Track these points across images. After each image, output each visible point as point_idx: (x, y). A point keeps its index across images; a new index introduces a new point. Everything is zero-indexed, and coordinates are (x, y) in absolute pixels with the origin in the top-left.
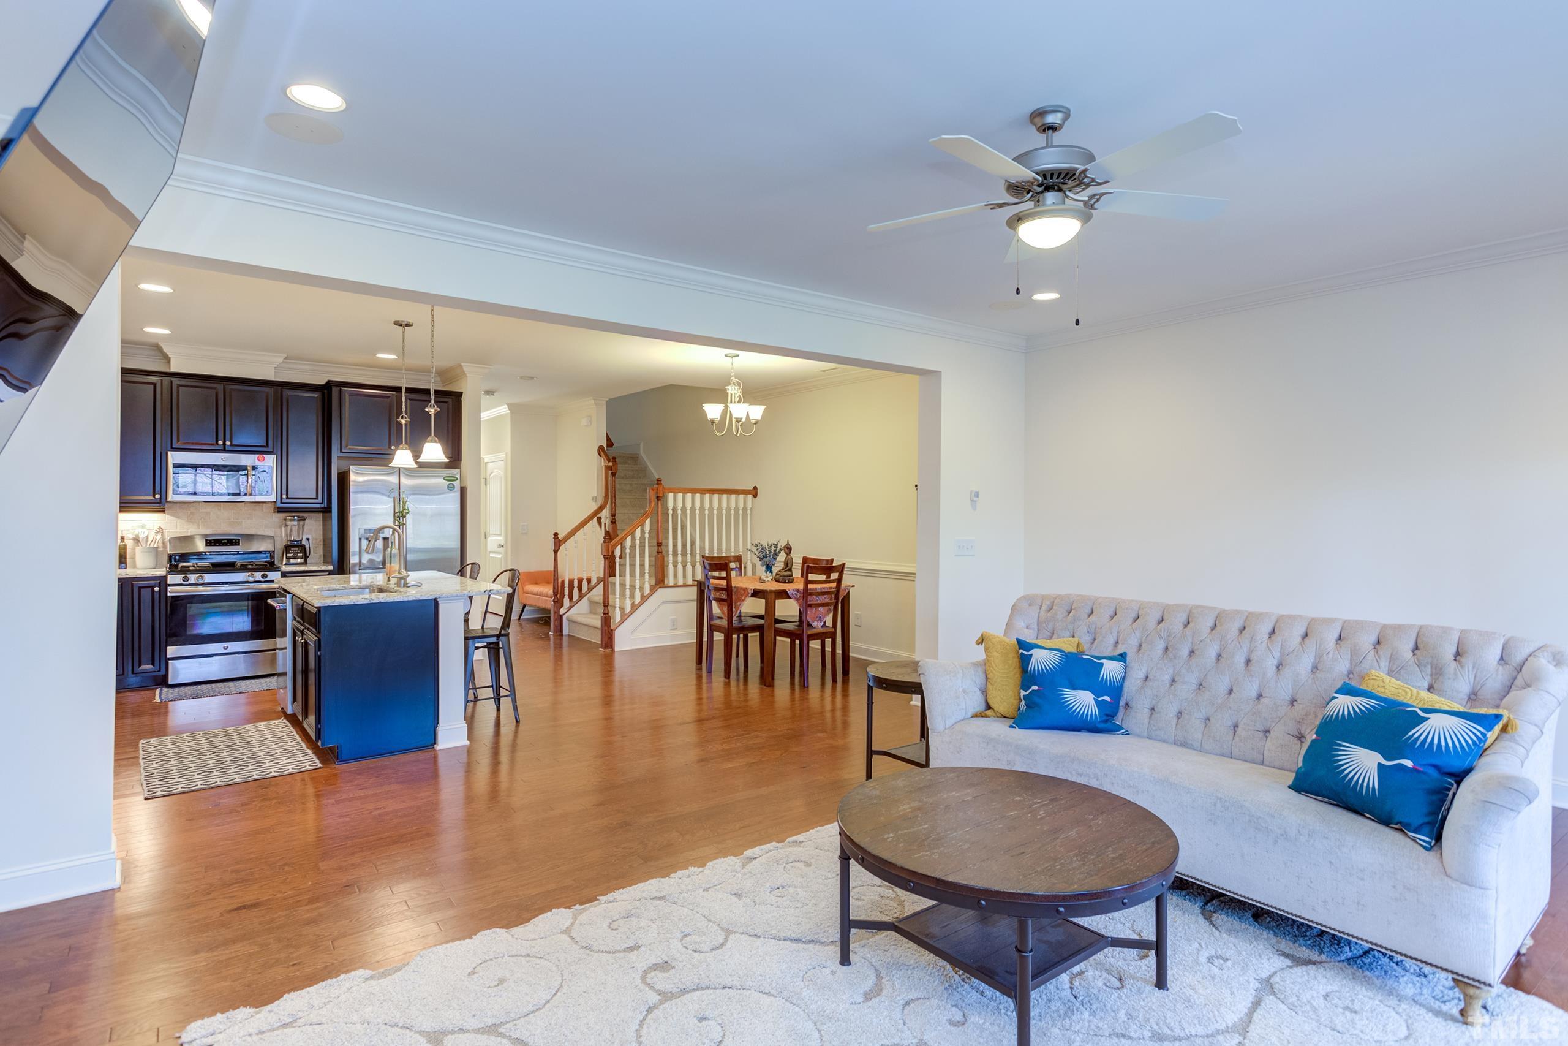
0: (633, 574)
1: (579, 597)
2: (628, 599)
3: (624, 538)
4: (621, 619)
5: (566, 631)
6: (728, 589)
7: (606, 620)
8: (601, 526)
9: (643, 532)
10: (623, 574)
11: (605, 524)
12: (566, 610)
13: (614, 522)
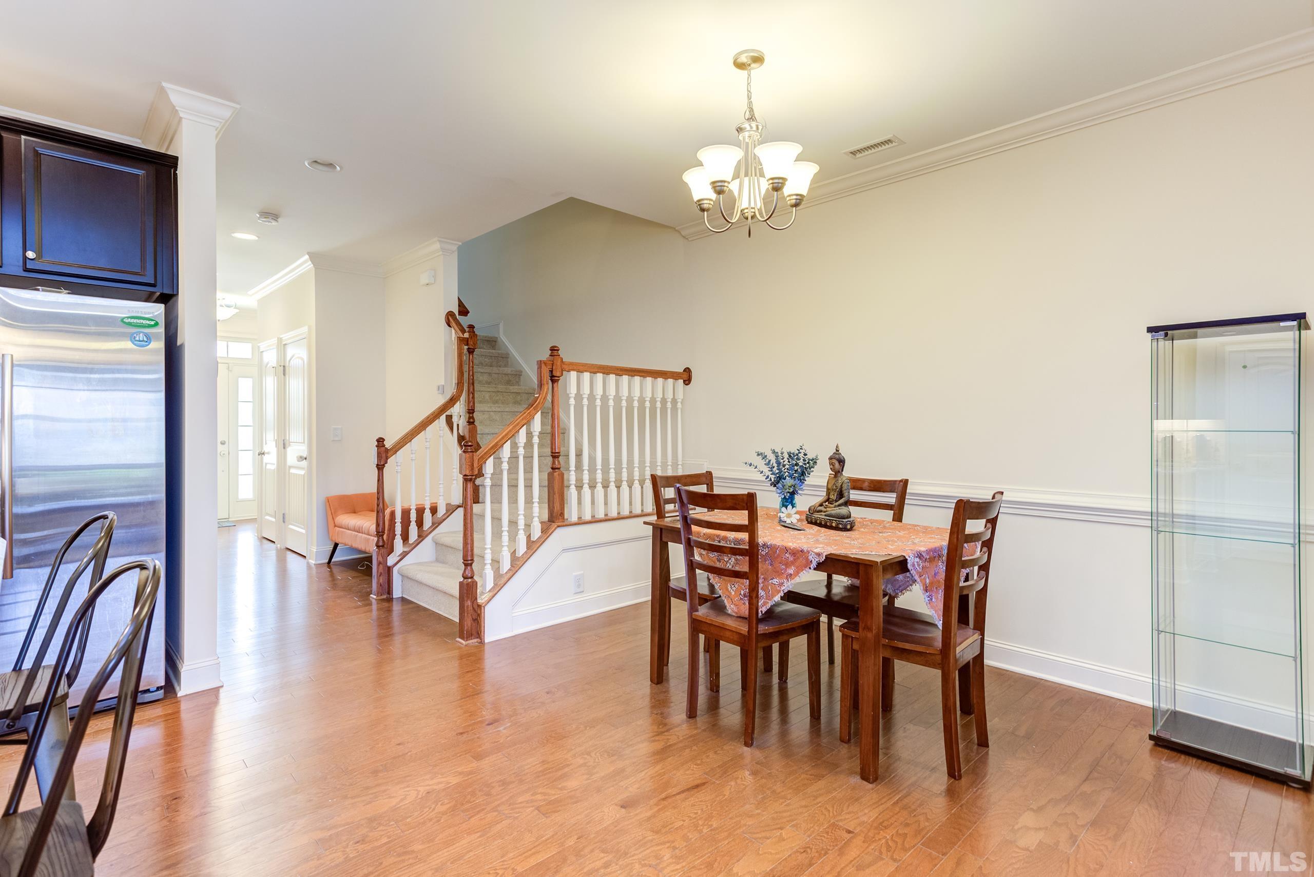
0: (513, 500)
1: (419, 536)
2: (505, 549)
3: (497, 447)
4: (495, 585)
5: (397, 593)
6: (752, 552)
7: (468, 590)
8: (451, 429)
9: (529, 435)
10: (496, 500)
11: (458, 425)
12: (398, 558)
13: (473, 423)
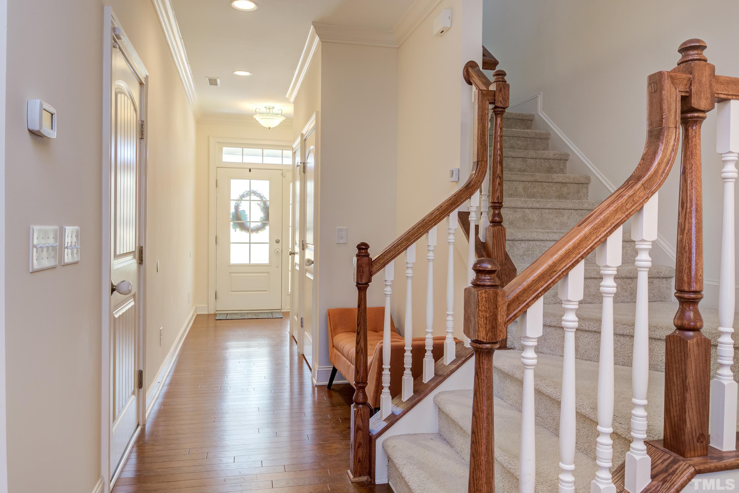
5: (380, 477)
11: (477, 227)
12: (385, 424)
13: (499, 223)
